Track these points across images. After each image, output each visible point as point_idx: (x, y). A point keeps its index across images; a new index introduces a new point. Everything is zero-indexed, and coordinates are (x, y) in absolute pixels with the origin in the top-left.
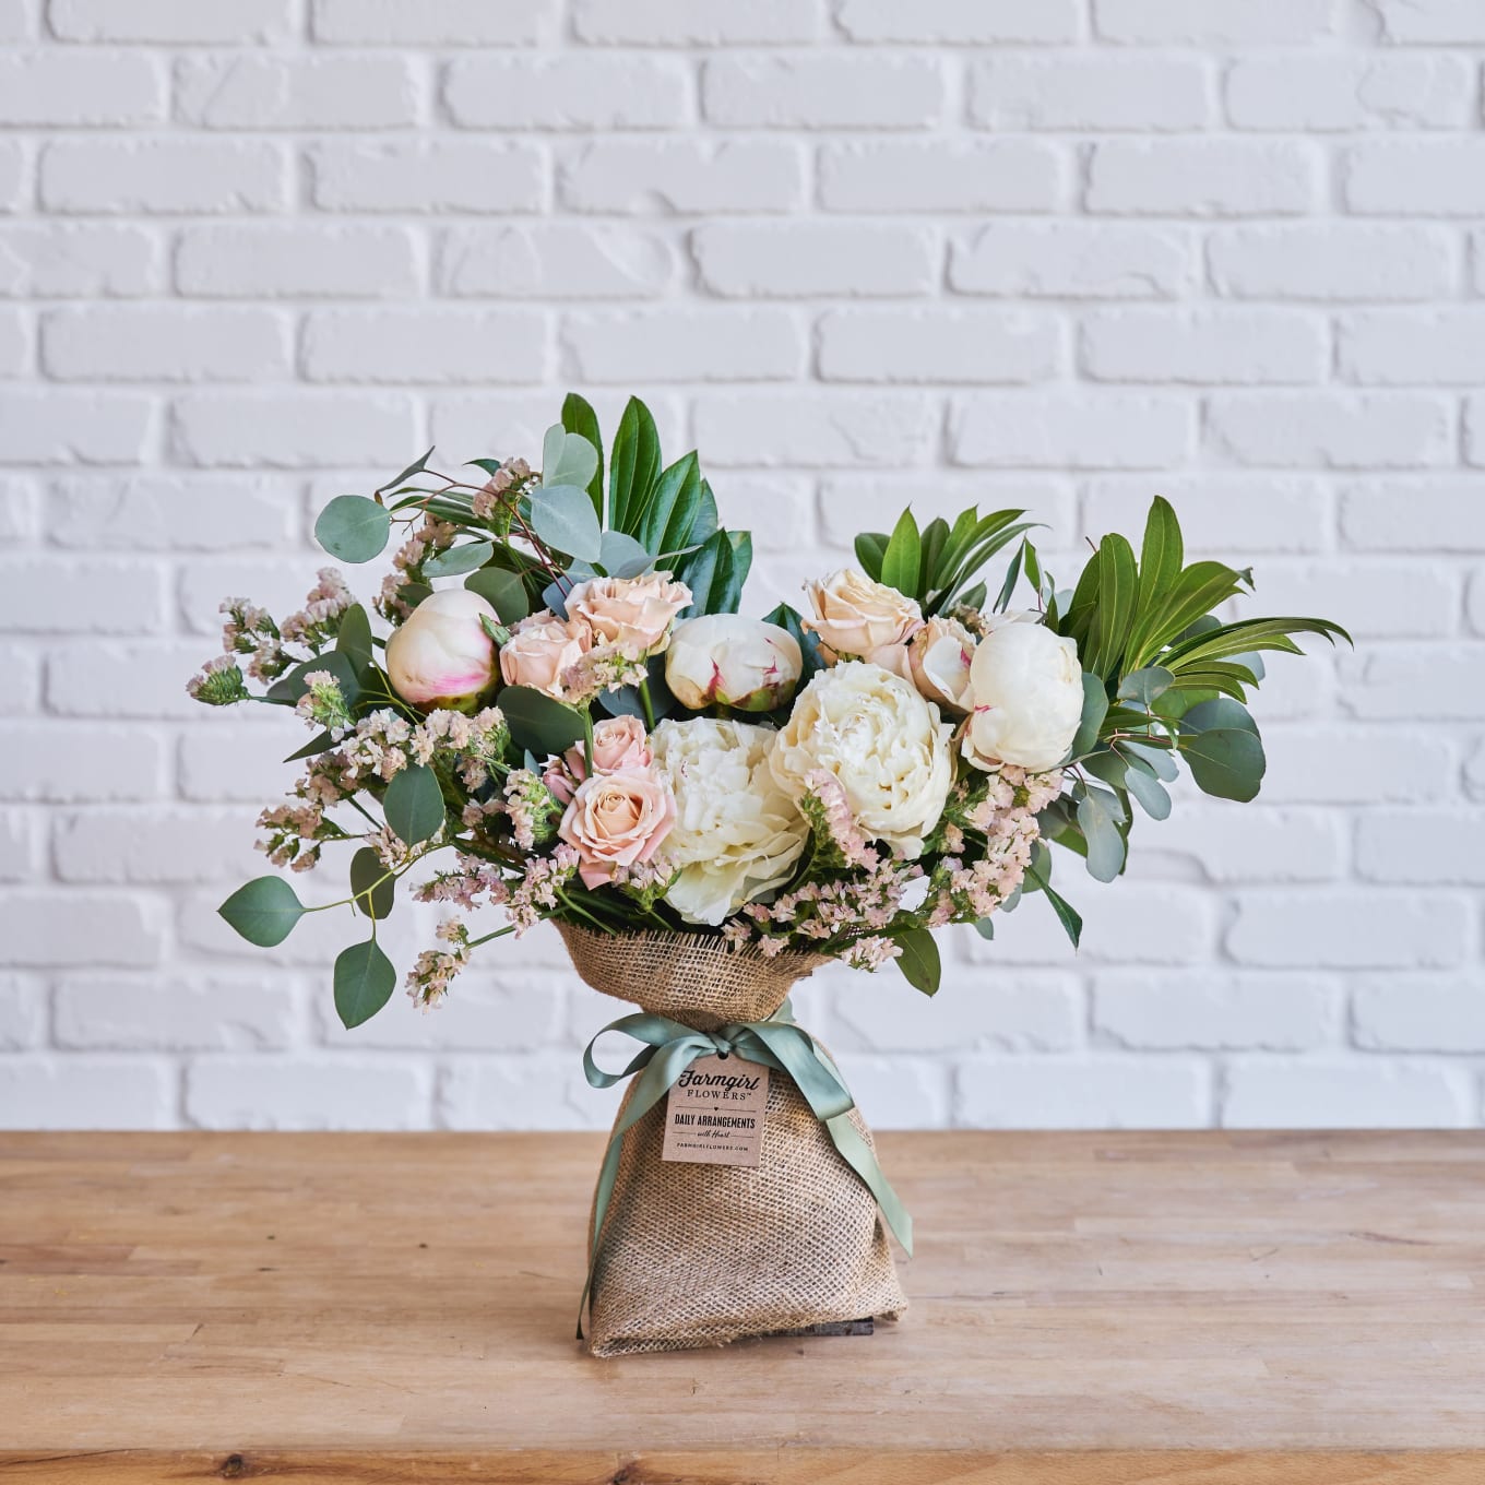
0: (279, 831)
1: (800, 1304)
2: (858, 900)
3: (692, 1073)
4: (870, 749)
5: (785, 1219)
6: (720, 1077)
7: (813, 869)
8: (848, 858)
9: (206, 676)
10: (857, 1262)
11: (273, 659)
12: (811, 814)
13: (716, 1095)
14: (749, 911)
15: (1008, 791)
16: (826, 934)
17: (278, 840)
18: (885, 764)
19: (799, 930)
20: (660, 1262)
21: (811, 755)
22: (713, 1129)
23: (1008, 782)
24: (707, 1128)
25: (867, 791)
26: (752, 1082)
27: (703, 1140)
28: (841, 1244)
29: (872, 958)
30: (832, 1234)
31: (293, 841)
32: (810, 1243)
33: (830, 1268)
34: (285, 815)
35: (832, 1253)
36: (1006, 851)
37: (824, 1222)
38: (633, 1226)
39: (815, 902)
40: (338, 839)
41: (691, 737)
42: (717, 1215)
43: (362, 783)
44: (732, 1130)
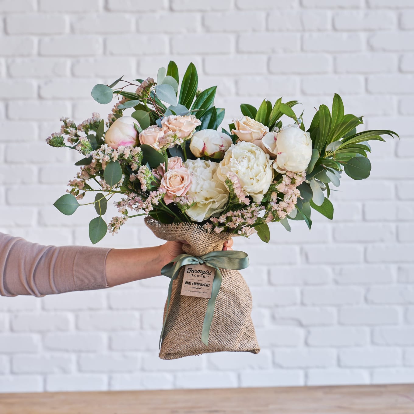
0: (74, 187)
1: (220, 345)
2: (244, 215)
3: (191, 269)
4: (247, 167)
5: (219, 318)
6: (200, 271)
7: (230, 205)
8: (240, 200)
9: (52, 137)
10: (239, 334)
11: (74, 136)
12: (228, 185)
13: (198, 276)
14: (212, 219)
15: (289, 179)
16: (235, 227)
17: (73, 190)
18: (252, 171)
19: (227, 225)
20: (180, 329)
21: (229, 168)
22: (197, 286)
23: (289, 177)
24: (195, 286)
25: (246, 179)
26: (209, 272)
27: (194, 290)
28: (235, 328)
29: (248, 233)
30: (233, 325)
31: (77, 190)
32: (225, 327)
33: (231, 335)
34: (76, 182)
35: (232, 331)
36: (289, 199)
37: (230, 321)
38: (172, 318)
39: (232, 216)
40: (90, 191)
41: (196, 164)
42: (198, 315)
43: (97, 173)
44: (202, 287)
